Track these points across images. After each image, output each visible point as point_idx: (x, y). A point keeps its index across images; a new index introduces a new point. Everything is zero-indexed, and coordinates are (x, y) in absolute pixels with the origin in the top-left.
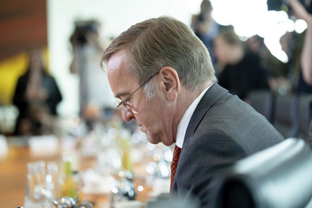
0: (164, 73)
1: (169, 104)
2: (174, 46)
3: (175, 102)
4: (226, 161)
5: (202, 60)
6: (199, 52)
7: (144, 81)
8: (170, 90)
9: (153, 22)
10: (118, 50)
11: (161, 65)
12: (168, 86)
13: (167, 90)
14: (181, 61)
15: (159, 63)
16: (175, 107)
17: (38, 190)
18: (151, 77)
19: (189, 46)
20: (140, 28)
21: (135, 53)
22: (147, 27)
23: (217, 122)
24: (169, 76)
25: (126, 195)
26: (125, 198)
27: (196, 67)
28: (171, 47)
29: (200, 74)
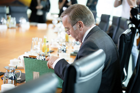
0: (79, 23)
1: (81, 32)
2: (82, 14)
3: (82, 31)
4: (93, 50)
5: (90, 18)
7: (73, 25)
8: (81, 28)
9: (75, 6)
11: (78, 20)
12: (80, 26)
13: (80, 27)
14: (84, 19)
15: (77, 20)
16: (82, 32)
17: (35, 47)
20: (72, 9)
21: (70, 17)
25: (63, 50)
26: (63, 52)
27: (89, 20)
28: (81, 15)
29: (90, 22)
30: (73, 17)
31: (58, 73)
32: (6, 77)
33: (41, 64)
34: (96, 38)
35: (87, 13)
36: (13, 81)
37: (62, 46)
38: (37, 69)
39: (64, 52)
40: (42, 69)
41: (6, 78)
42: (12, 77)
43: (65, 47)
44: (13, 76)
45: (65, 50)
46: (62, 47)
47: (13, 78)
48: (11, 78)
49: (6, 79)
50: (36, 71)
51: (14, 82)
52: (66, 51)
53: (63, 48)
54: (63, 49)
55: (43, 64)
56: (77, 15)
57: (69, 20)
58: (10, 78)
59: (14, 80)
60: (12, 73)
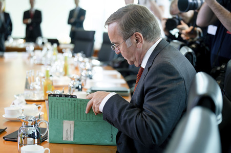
0: (135, 35)
1: (138, 50)
2: (141, 22)
4: (171, 77)
5: (155, 28)
6: (153, 24)
7: (126, 39)
8: (139, 43)
9: (130, 8)
10: (113, 22)
11: (134, 31)
12: (137, 41)
13: (137, 43)
14: (144, 29)
15: (133, 30)
16: (141, 51)
18: (129, 37)
19: (148, 21)
20: (124, 12)
21: (121, 25)
22: (127, 11)
23: (167, 58)
24: (138, 36)
25: (77, 88)
26: (77, 90)
27: (151, 32)
28: (139, 23)
29: (154, 35)
30: (126, 26)
31: (111, 117)
32: (23, 134)
33: (79, 105)
34: (171, 57)
35: (150, 20)
36: (36, 140)
37: (76, 80)
38: (70, 116)
39: (79, 91)
40: (79, 115)
41: (23, 136)
42: (34, 133)
43: (81, 83)
44: (35, 131)
45: (80, 87)
46: (75, 83)
47: (36, 134)
48: (32, 136)
49: (24, 138)
50: (69, 119)
51: (38, 141)
52: (82, 88)
53: (77, 84)
54: (77, 86)
55: (82, 106)
56: (133, 23)
57: (119, 30)
58: (30, 136)
59: (38, 138)
60: (32, 126)
